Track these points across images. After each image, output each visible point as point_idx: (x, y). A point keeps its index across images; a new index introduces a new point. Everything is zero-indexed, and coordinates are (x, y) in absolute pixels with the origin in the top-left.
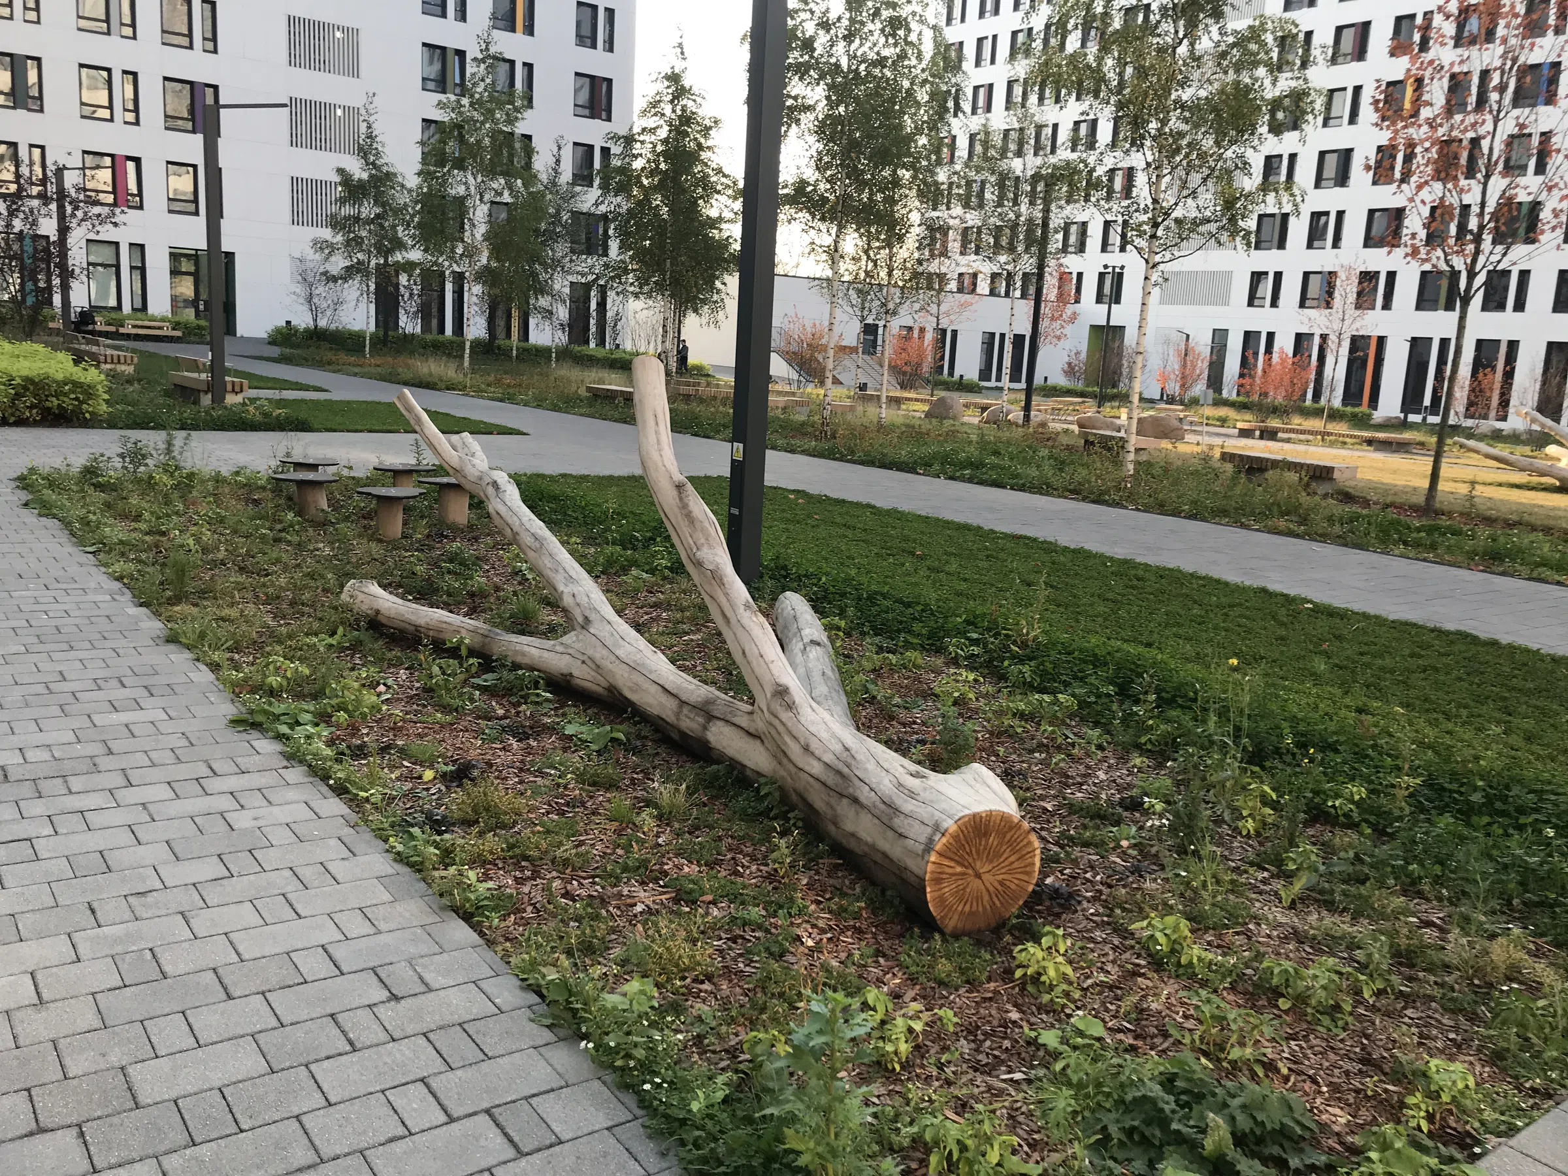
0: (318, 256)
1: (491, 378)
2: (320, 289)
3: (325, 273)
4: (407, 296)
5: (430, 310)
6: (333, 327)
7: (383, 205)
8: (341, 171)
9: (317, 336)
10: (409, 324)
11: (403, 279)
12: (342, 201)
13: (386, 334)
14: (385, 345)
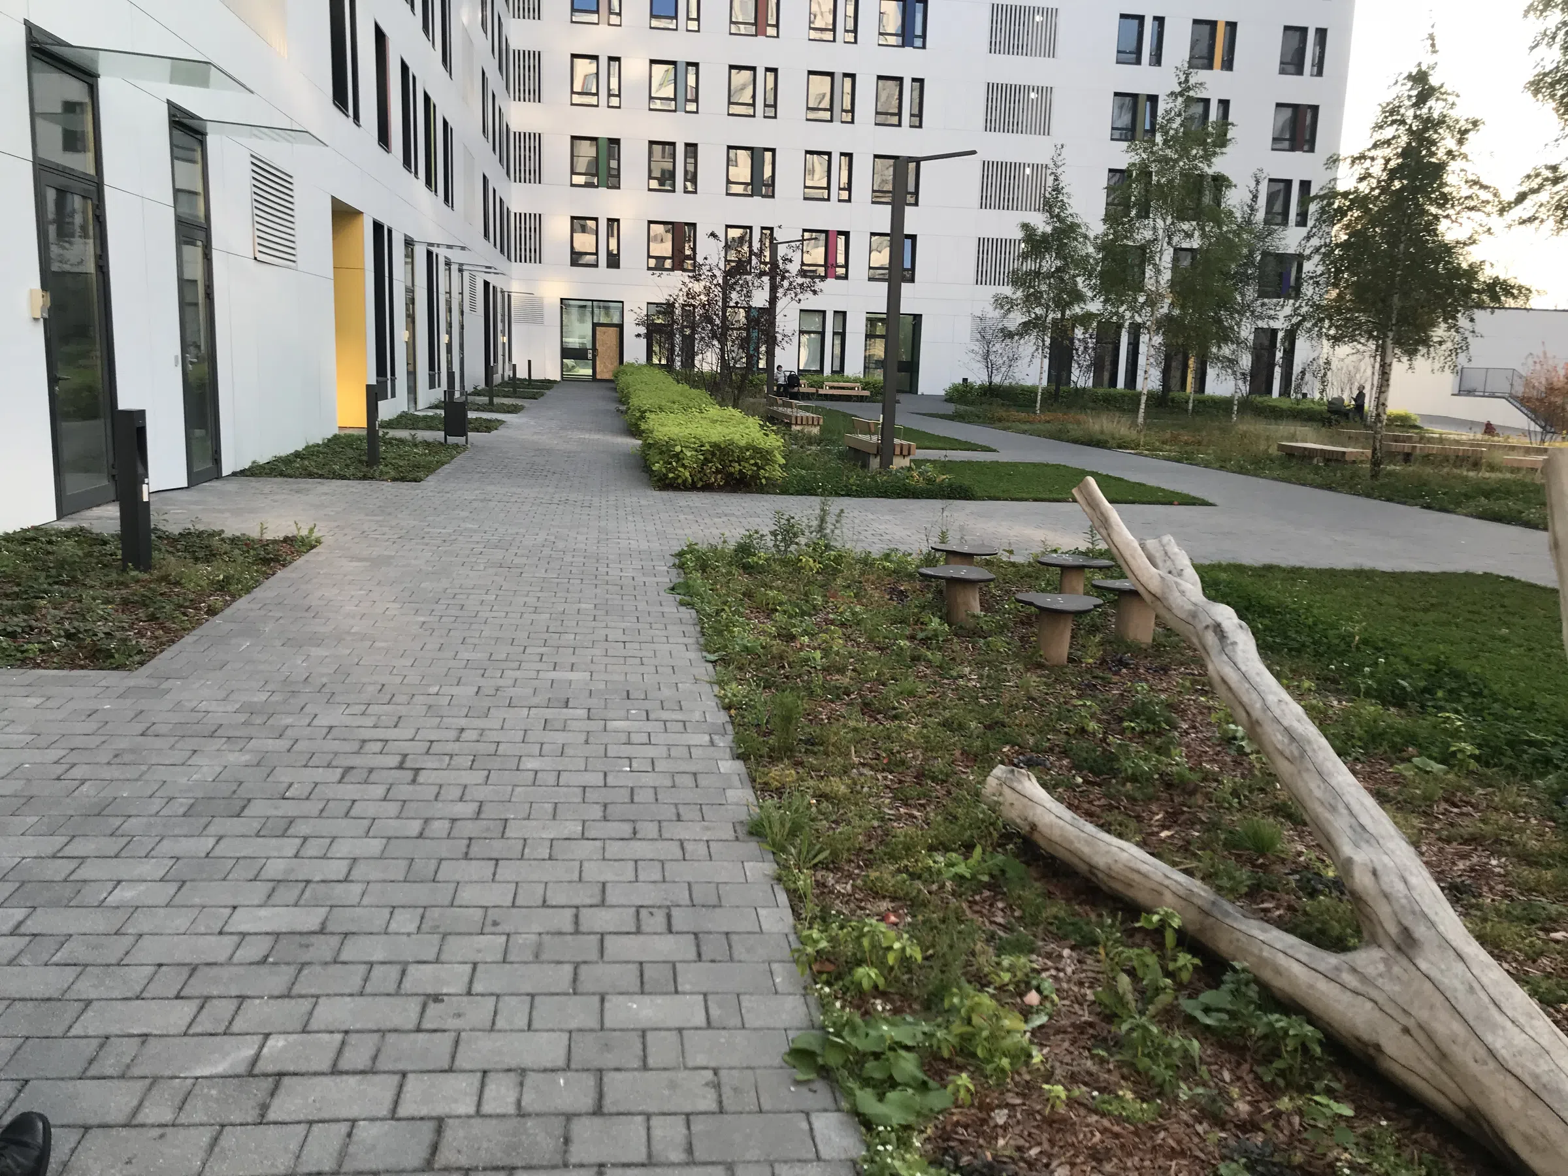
0: (998, 313)
1: (1168, 435)
2: (998, 347)
3: (1002, 330)
4: (1081, 349)
5: (1104, 364)
6: (1007, 383)
7: (1065, 259)
8: (1025, 226)
9: (991, 392)
10: (1081, 378)
11: (1079, 333)
12: (1025, 256)
13: (1057, 389)
14: (1056, 400)
